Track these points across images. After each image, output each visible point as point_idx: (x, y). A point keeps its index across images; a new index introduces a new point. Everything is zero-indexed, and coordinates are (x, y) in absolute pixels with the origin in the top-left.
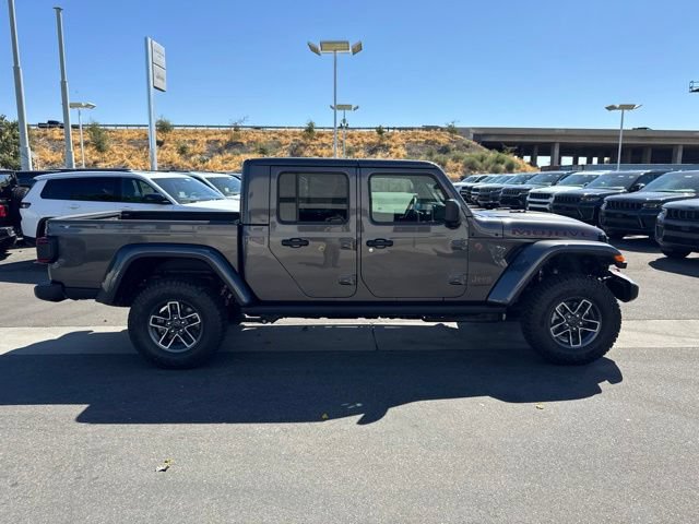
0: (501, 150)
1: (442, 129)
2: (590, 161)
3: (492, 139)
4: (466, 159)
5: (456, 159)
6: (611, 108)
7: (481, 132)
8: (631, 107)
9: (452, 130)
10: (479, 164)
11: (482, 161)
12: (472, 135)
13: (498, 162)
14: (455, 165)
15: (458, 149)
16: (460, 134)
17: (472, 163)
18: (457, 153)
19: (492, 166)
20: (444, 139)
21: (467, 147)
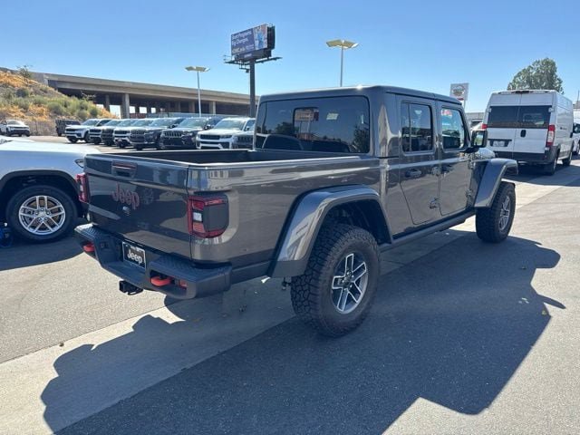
0: (79, 96)
1: (12, 72)
2: (149, 111)
3: (68, 87)
4: (49, 104)
5: (38, 104)
6: (190, 69)
7: (56, 79)
8: (203, 70)
9: (26, 75)
10: (63, 108)
11: (66, 106)
12: (46, 81)
13: (82, 108)
14: (39, 109)
15: (36, 93)
16: (34, 79)
17: (57, 108)
18: (38, 97)
19: (78, 111)
20: (19, 82)
21: (45, 92)
